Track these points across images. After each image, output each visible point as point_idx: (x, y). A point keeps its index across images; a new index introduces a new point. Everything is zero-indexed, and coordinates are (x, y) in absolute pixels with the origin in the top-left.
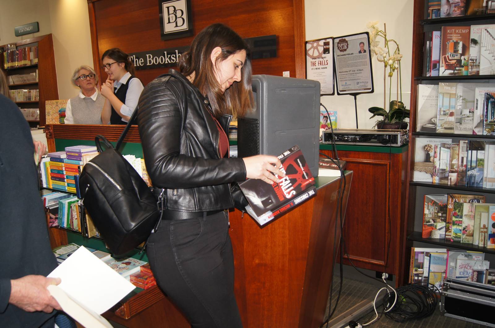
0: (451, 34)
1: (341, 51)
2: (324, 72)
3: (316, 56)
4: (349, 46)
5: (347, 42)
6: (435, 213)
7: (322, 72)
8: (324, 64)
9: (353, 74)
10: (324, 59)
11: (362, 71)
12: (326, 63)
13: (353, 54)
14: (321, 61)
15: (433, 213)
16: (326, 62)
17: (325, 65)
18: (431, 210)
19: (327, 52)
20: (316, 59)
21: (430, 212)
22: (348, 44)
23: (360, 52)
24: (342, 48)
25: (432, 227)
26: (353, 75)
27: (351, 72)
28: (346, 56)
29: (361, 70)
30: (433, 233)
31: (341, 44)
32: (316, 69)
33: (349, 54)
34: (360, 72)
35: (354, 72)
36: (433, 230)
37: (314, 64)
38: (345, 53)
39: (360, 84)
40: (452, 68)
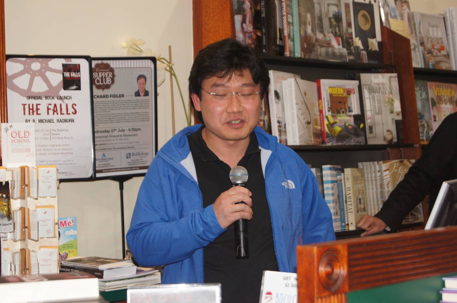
1: (99, 87)
2: (67, 130)
3: (39, 93)
4: (116, 79)
5: (112, 70)
7: (58, 130)
8: (64, 111)
9: (121, 136)
10: (65, 100)
11: (138, 132)
12: (71, 110)
13: (123, 96)
14: (55, 105)
16: (70, 107)
17: (67, 114)
19: (73, 85)
20: (40, 98)
22: (113, 76)
23: (137, 94)
24: (102, 82)
26: (118, 138)
27: (116, 133)
28: (109, 99)
29: (136, 130)
31: (100, 74)
32: (41, 121)
33: (115, 96)
34: (134, 133)
35: (122, 133)
37: (34, 110)
38: (106, 92)
39: (133, 158)
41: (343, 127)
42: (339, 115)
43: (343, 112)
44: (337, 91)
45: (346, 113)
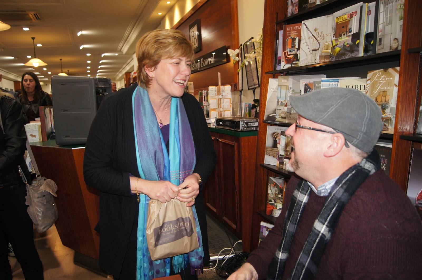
0: (290, 31)
6: (276, 194)
15: (274, 194)
18: (273, 191)
21: (272, 193)
25: (274, 206)
30: (274, 212)
36: (274, 209)
40: (290, 63)
41: (342, 47)
42: (340, 38)
43: (344, 34)
44: (342, 18)
45: (346, 35)
